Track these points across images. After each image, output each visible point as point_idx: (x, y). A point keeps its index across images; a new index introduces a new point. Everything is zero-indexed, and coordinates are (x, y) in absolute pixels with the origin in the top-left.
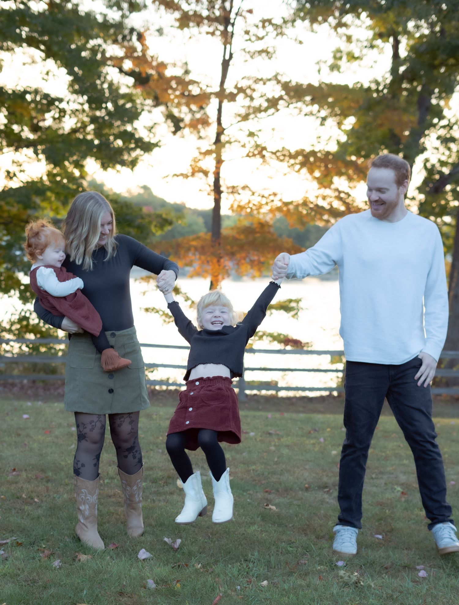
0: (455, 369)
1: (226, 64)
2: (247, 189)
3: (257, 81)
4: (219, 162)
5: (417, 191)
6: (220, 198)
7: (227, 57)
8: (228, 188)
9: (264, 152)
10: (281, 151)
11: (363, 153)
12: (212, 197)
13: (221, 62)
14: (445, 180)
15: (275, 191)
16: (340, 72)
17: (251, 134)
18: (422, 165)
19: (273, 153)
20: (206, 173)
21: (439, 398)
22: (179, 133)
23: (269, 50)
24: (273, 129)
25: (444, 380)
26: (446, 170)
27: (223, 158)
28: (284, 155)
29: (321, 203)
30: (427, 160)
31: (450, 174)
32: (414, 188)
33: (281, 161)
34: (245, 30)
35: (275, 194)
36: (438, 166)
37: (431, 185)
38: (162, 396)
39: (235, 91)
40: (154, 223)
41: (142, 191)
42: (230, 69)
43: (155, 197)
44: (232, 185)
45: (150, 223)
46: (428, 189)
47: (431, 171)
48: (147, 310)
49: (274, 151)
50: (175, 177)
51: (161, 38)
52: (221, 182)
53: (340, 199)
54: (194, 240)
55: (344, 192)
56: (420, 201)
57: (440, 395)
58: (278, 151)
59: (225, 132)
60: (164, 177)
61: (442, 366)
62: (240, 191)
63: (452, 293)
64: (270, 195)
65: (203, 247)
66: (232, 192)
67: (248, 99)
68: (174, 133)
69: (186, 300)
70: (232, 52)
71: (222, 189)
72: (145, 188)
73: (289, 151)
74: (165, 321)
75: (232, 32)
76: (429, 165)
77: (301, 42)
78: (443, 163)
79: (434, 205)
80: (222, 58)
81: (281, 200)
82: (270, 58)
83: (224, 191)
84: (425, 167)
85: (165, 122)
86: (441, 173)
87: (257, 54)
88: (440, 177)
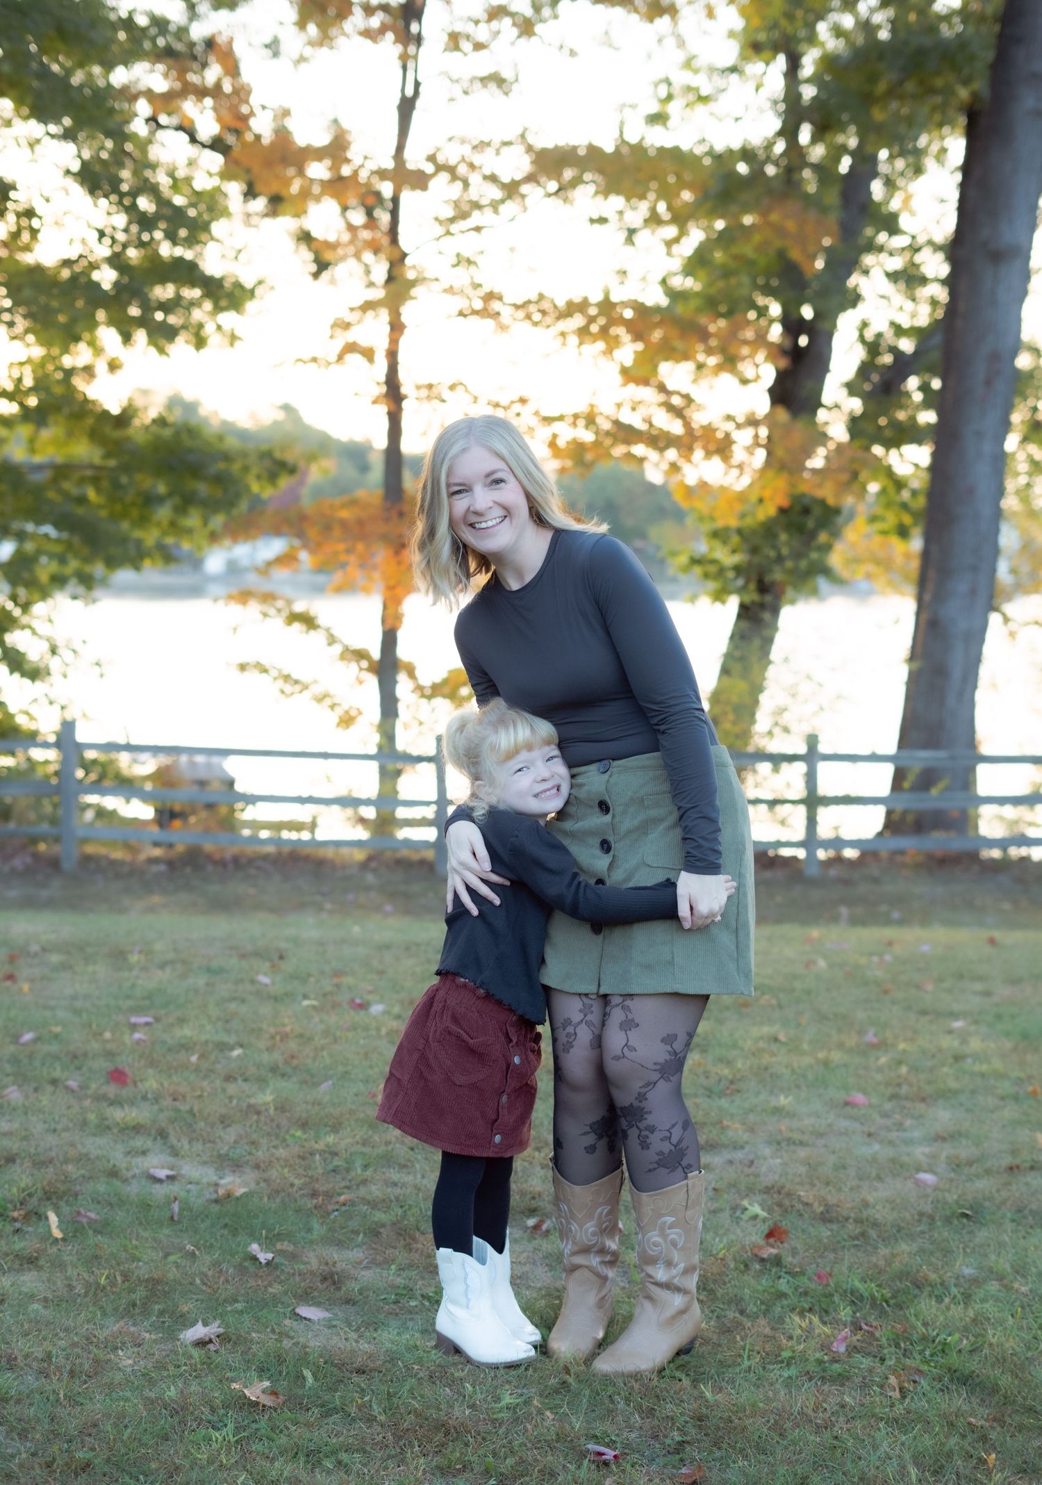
0: (934, 792)
1: (407, 107)
2: (460, 389)
3: (481, 146)
4: (397, 327)
5: (845, 391)
6: (400, 409)
7: (409, 92)
8: (418, 388)
9: (496, 306)
10: (537, 303)
11: (723, 308)
12: (382, 410)
13: (397, 102)
14: (904, 366)
15: (525, 394)
16: (667, 129)
17: (463, 261)
18: (857, 334)
19: (517, 307)
20: (368, 354)
21: (899, 858)
22: (325, 275)
23: (504, 75)
24: (512, 250)
25: (910, 818)
26: (907, 345)
27: (404, 319)
28: (544, 313)
29: (627, 417)
30: (865, 325)
31: (916, 353)
32: (839, 385)
33: (536, 324)
34: (450, 31)
35: (523, 401)
36: (889, 334)
37: (875, 378)
38: (258, 868)
39: (429, 168)
40: (255, 471)
41: (280, 416)
42: (417, 116)
43: (307, 428)
44: (426, 382)
45: (246, 469)
46: (867, 387)
47: (873, 348)
48: (243, 667)
49: (520, 302)
50: (300, 364)
51: (275, 61)
52: (402, 375)
53: (670, 408)
54: (343, 506)
55: (678, 393)
56: (851, 413)
57: (902, 852)
58: (529, 302)
59: (408, 261)
60: (275, 366)
61: (906, 785)
62: (446, 394)
63: (924, 616)
64: (512, 402)
65: (361, 523)
66: (429, 398)
67: (459, 184)
68: (316, 275)
69: (330, 644)
70: (419, 79)
71: (403, 390)
72: (287, 408)
73: (552, 302)
74: (283, 692)
75: (419, 34)
76: (869, 335)
77: (573, 53)
78: (899, 331)
79: (883, 421)
80: (399, 95)
81: (537, 413)
82: (506, 94)
83: (409, 395)
84: (862, 338)
85: (297, 251)
86: (894, 350)
87: (478, 85)
88: (895, 360)
